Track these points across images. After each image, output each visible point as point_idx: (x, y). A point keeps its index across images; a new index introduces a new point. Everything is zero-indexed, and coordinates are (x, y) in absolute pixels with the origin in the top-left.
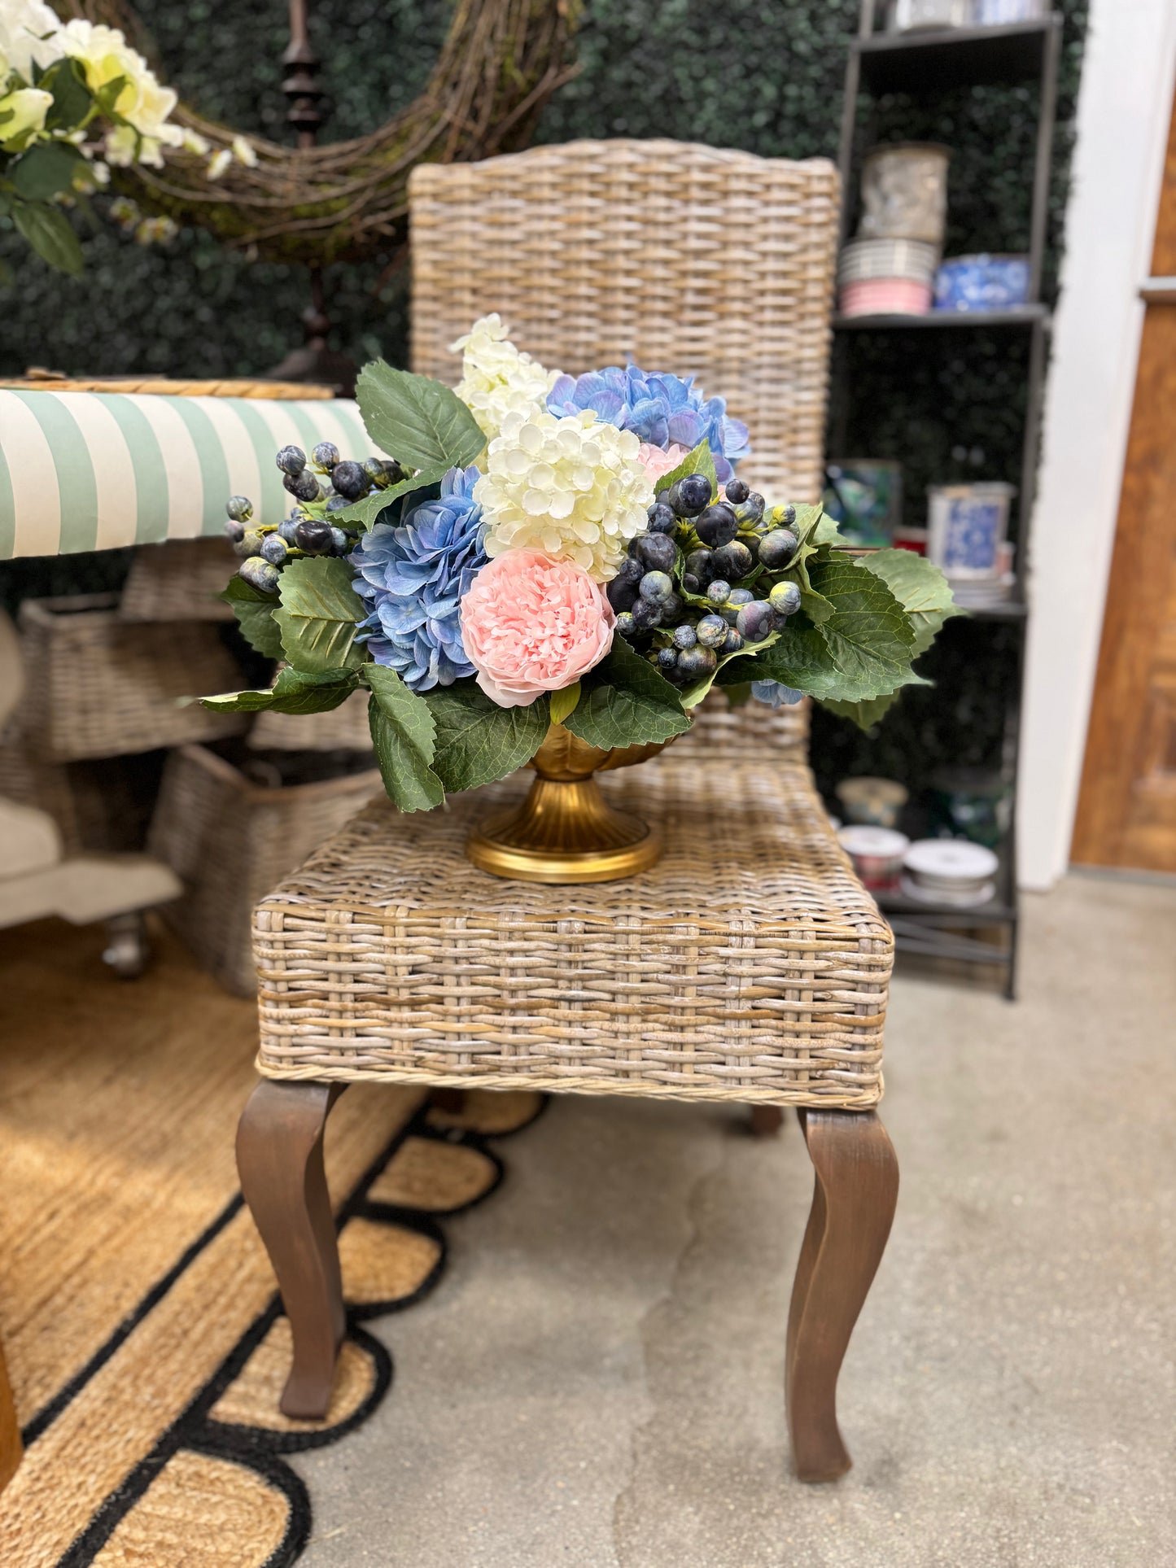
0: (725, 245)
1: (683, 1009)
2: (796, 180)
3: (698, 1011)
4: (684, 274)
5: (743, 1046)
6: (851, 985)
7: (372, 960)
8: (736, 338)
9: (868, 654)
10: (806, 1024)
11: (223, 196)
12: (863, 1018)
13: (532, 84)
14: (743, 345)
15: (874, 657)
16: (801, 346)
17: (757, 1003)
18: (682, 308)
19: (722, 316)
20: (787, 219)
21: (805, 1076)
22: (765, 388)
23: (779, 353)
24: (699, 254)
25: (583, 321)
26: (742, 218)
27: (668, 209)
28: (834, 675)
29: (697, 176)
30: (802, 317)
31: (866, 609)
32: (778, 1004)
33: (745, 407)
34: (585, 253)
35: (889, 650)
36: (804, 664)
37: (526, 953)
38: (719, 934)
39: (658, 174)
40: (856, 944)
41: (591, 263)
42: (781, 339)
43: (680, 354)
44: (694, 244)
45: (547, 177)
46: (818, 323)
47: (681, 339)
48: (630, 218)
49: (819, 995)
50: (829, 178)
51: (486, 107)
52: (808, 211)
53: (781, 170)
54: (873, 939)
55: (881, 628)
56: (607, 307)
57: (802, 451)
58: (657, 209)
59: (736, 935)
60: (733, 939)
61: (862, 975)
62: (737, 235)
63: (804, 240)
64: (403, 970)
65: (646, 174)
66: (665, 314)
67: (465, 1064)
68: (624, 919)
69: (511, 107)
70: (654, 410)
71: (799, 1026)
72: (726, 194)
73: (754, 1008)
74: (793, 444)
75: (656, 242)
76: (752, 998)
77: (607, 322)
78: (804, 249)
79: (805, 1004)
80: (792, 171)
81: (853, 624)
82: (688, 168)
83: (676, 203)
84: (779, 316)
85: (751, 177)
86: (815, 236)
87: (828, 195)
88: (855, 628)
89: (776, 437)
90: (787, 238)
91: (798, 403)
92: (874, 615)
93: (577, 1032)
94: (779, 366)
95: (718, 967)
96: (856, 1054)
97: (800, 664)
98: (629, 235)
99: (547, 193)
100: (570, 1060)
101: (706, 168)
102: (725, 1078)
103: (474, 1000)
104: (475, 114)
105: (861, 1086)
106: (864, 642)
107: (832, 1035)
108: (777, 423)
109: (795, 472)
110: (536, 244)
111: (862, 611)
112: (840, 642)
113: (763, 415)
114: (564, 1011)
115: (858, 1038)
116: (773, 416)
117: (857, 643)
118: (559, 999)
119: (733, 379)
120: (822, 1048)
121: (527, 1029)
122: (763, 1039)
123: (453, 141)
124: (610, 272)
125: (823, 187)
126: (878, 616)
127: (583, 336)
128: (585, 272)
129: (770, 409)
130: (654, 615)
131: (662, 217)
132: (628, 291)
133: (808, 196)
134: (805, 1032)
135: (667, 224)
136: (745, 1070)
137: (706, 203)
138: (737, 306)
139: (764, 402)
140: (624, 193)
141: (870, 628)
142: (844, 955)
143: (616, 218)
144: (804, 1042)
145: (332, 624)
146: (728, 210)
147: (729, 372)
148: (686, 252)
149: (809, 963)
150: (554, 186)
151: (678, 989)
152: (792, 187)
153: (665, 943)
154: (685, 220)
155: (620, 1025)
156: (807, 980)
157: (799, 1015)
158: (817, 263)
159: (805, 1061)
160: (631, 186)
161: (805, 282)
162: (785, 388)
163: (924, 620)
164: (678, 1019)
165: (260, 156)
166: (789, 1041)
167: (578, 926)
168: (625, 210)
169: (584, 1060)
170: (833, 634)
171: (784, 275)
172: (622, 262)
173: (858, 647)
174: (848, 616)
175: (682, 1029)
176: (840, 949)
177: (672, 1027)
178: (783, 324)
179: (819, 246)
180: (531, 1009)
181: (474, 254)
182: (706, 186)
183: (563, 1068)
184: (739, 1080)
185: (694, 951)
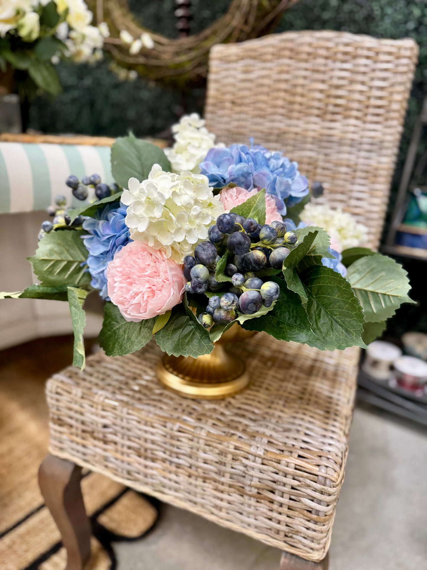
0: (352, 82)
1: (223, 484)
2: (393, 50)
3: (230, 486)
4: (329, 96)
5: (252, 510)
6: (311, 498)
7: (89, 417)
8: (352, 129)
9: (337, 322)
10: (285, 509)
11: (141, 60)
12: (316, 516)
13: (274, 7)
14: (354, 133)
15: (341, 325)
16: (384, 134)
17: (260, 492)
18: (325, 113)
19: (346, 117)
20: (386, 70)
21: (282, 534)
22: (363, 154)
23: (372, 138)
24: (338, 87)
25: (278, 118)
26: (362, 69)
27: (325, 65)
28: (310, 333)
29: (342, 48)
30: (387, 119)
31: (338, 297)
32: (271, 495)
33: (351, 163)
34: (283, 86)
35: (349, 323)
36: (296, 323)
37: (152, 434)
38: (244, 451)
39: (322, 47)
40: (316, 477)
41: (286, 91)
42: (374, 130)
43: (322, 135)
44: (336, 82)
45: (270, 50)
46: (395, 123)
47: (323, 128)
48: (306, 69)
49: (293, 497)
50: (411, 49)
51: (252, 19)
52: (397, 66)
53: (386, 45)
54: (326, 478)
55: (347, 309)
56: (291, 111)
57: (378, 186)
58: (320, 65)
59: (252, 454)
60: (250, 456)
61: (317, 495)
62: (360, 78)
63: (393, 81)
64: (100, 426)
65: (317, 48)
66: (318, 116)
67: (125, 474)
68: (199, 429)
69: (263, 17)
70: (245, 170)
71: (280, 510)
72: (355, 57)
73: (258, 493)
74: (373, 183)
75: (316, 81)
76: (258, 489)
77: (290, 118)
78: (392, 85)
79: (285, 500)
80: (392, 46)
81: (331, 303)
82: (337, 44)
83: (330, 62)
84: (375, 119)
85: (369, 49)
86: (399, 78)
87: (409, 58)
88: (332, 306)
89: (365, 178)
90: (384, 79)
91: (379, 162)
92: (343, 301)
93: (173, 477)
94: (372, 144)
95: (242, 468)
96: (310, 533)
97: (294, 322)
98: (305, 78)
99: (269, 57)
100: (170, 489)
101: (347, 45)
102: (242, 522)
103: (129, 448)
104: (246, 22)
105: (312, 549)
106: (336, 315)
107: (299, 519)
108: (367, 172)
109: (372, 196)
110: (261, 81)
111: (336, 297)
112: (323, 312)
113: (360, 167)
114: (167, 465)
115: (311, 525)
116: (365, 168)
117: (332, 314)
118: (166, 459)
119: (346, 149)
120: (292, 523)
121: (152, 468)
122: (262, 509)
123: (236, 34)
124: (294, 95)
125: (408, 53)
126: (346, 303)
127: (277, 125)
128: (282, 94)
129: (364, 165)
130: (200, 288)
131: (322, 68)
132: (301, 104)
133: (398, 58)
134: (284, 513)
135: (324, 72)
136: (252, 521)
137: (344, 62)
138: (355, 113)
139: (361, 161)
140: (304, 56)
141: (340, 308)
142: (308, 482)
143: (299, 69)
144: (283, 518)
145: (70, 263)
146: (356, 65)
147: (344, 145)
148: (331, 86)
149: (289, 481)
150: (273, 54)
151: (220, 473)
152: (390, 54)
153: (216, 448)
154: (332, 70)
155: (192, 480)
156: (287, 489)
157: (281, 505)
158: (398, 93)
159: (283, 527)
160: (309, 54)
161: (390, 102)
162: (373, 155)
163: (390, 300)
164: (221, 487)
165: (156, 42)
166: (275, 515)
167: (176, 427)
168: (304, 65)
169: (176, 490)
170: (320, 307)
171: (380, 98)
172: (299, 90)
173: (332, 317)
174: (328, 298)
175: (222, 492)
176: (307, 478)
177: (216, 489)
178: (376, 123)
179: (400, 84)
180: (153, 460)
181: (233, 85)
182: (346, 53)
183: (166, 490)
184: (249, 525)
185: (230, 457)
